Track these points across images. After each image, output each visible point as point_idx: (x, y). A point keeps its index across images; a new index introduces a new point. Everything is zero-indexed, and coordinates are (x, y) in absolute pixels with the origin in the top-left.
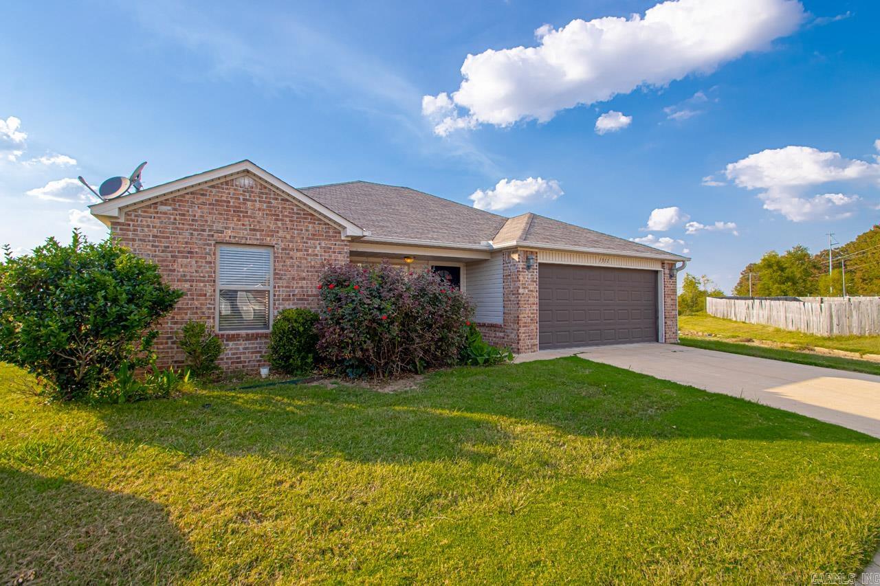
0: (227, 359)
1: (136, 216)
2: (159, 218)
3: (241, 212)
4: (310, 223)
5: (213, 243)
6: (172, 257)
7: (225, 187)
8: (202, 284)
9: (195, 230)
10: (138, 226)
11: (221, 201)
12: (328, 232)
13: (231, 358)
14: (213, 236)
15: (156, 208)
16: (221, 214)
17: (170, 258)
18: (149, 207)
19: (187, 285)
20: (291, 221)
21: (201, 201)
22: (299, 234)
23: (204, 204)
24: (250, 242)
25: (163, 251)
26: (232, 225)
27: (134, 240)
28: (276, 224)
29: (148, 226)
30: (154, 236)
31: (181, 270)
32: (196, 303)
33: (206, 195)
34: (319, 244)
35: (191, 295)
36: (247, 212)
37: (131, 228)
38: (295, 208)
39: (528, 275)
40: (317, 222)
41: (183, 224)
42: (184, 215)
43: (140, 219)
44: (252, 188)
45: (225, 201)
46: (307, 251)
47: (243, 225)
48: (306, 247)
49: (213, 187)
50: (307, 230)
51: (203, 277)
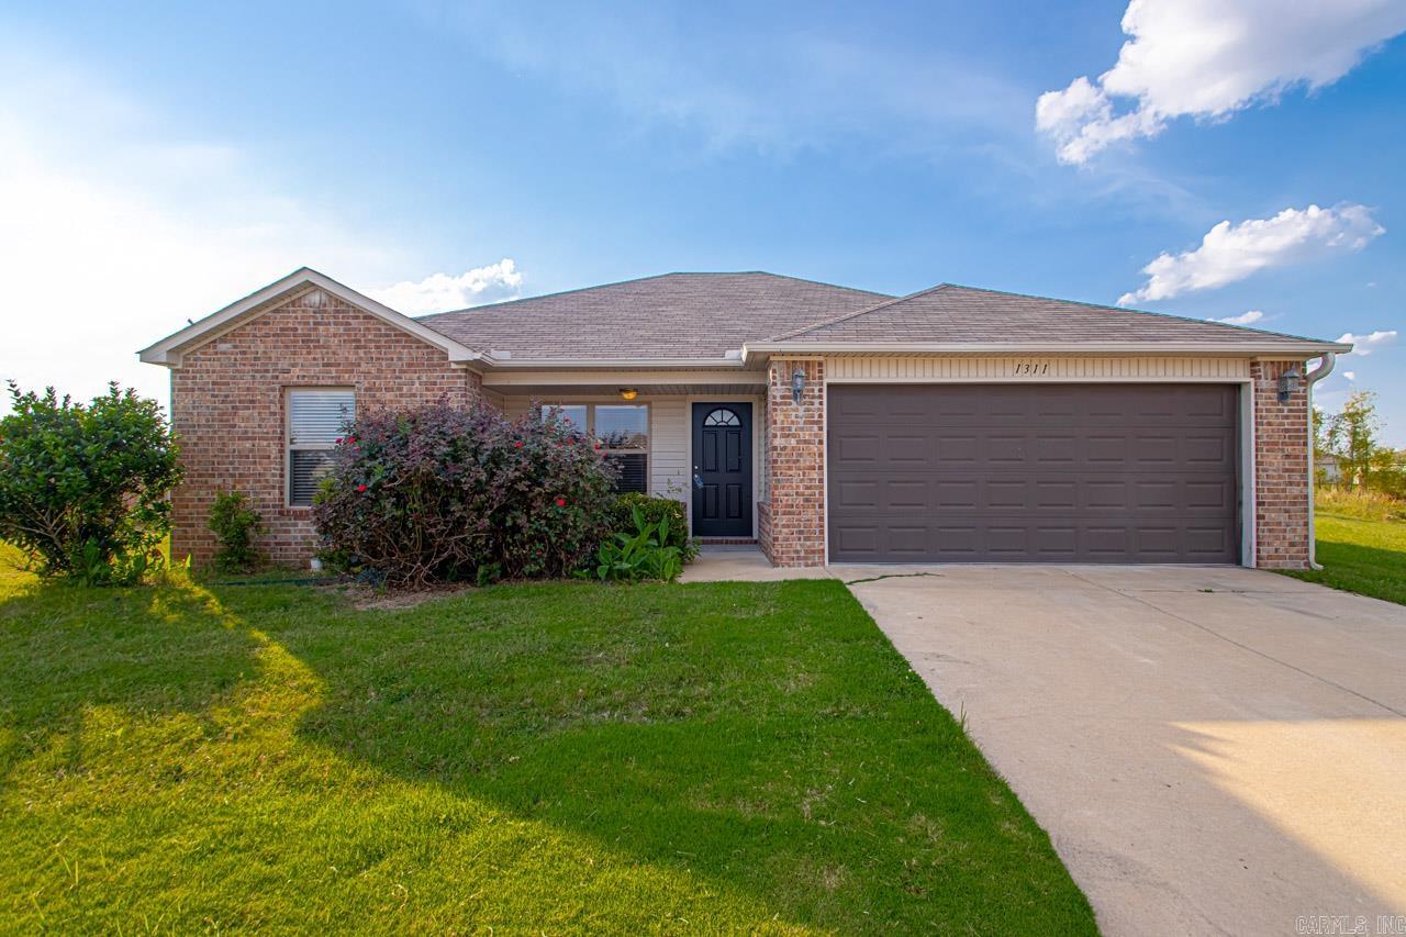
0: (296, 543)
1: (195, 360)
2: (219, 360)
3: (312, 341)
4: (404, 347)
5: (277, 386)
6: (233, 408)
7: (291, 309)
8: (265, 443)
9: (257, 371)
10: (198, 372)
11: (287, 329)
12: (432, 359)
13: (300, 544)
14: (277, 377)
15: (215, 347)
16: (287, 347)
17: (230, 410)
18: (207, 346)
19: (248, 444)
20: (377, 347)
21: (263, 332)
22: (389, 366)
23: (267, 336)
24: (322, 382)
25: (223, 402)
26: (301, 361)
27: (193, 390)
28: (357, 353)
29: (208, 372)
30: (214, 383)
31: (243, 425)
32: (259, 467)
33: (269, 323)
34: (419, 378)
35: (254, 457)
36: (318, 341)
37: (190, 375)
38: (383, 328)
39: (797, 410)
40: (414, 345)
41: (244, 365)
42: (244, 353)
43: (199, 363)
44: (325, 305)
45: (292, 329)
46: (401, 389)
47: (314, 359)
48: (399, 384)
49: (276, 311)
50: (400, 359)
51: (267, 433)
